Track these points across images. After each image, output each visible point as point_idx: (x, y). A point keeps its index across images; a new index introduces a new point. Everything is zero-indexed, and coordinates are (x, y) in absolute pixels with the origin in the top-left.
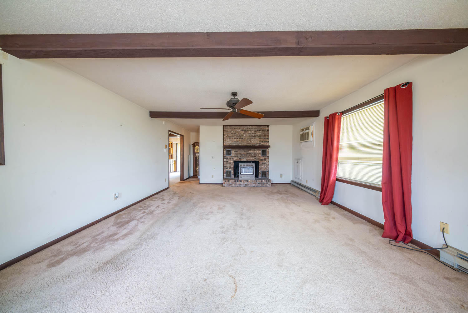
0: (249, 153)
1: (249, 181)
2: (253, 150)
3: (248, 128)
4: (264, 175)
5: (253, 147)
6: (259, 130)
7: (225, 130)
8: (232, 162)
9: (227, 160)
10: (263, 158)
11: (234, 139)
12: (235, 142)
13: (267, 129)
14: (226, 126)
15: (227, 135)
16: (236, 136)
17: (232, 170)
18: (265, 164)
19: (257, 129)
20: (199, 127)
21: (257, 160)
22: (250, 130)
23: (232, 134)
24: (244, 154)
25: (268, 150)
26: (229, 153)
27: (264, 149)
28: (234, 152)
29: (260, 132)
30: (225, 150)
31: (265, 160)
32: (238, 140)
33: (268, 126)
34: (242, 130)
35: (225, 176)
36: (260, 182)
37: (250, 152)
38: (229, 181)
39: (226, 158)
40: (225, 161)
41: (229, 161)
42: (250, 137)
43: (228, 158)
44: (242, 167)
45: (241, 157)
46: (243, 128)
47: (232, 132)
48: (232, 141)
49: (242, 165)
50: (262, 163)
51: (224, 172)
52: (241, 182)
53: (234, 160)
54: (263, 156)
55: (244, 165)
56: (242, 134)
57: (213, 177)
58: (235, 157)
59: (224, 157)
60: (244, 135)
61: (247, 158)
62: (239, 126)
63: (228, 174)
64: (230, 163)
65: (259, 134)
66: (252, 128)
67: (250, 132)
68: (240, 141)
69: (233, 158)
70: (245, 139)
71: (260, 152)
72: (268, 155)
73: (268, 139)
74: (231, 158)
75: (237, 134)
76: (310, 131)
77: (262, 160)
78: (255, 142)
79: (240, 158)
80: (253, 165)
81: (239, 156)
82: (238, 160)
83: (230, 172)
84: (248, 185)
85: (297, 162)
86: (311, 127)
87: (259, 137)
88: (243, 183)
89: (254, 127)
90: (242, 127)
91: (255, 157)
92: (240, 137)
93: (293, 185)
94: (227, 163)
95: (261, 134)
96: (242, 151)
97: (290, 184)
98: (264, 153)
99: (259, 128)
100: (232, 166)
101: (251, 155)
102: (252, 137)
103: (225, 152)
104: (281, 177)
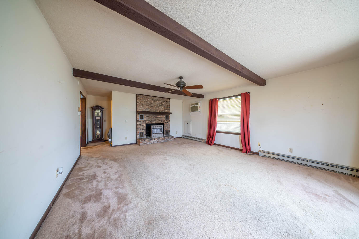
0: (157, 118)
1: (160, 138)
2: (160, 115)
3: (156, 99)
4: (167, 133)
5: (161, 113)
6: (164, 101)
7: (138, 98)
8: (144, 125)
9: (140, 123)
10: (166, 122)
11: (146, 106)
12: (147, 108)
13: (169, 101)
14: (139, 95)
15: (141, 103)
16: (147, 104)
17: (144, 131)
18: (168, 126)
19: (163, 100)
20: (112, 92)
21: (163, 123)
22: (158, 101)
23: (144, 102)
24: (153, 118)
25: (169, 116)
26: (142, 117)
27: (167, 115)
28: (146, 116)
29: (165, 102)
30: (139, 115)
31: (168, 123)
32: (149, 107)
33: (169, 99)
34: (152, 100)
35: (138, 137)
36: (167, 138)
37: (158, 116)
38: (145, 140)
39: (139, 122)
40: (138, 124)
41: (142, 124)
42: (158, 105)
43: (141, 122)
44: (154, 128)
45: (151, 120)
46: (153, 99)
47: (145, 100)
48: (145, 108)
49: (153, 127)
50: (166, 125)
51: (138, 133)
52: (154, 140)
53: (146, 123)
54: (166, 120)
55: (155, 127)
56: (152, 103)
57: (126, 138)
58: (147, 120)
59: (137, 121)
60: (154, 104)
61: (156, 122)
62: (150, 97)
63: (141, 135)
64: (143, 126)
65: (164, 104)
66: (159, 99)
67: (158, 102)
68: (151, 108)
69: (145, 122)
70: (154, 106)
71: (165, 117)
72: (169, 119)
73: (169, 108)
74: (143, 122)
75: (148, 102)
76: (199, 105)
77: (166, 123)
78: (161, 109)
79: (151, 122)
80: (162, 127)
81: (150, 120)
82: (149, 123)
83: (143, 133)
84: (159, 141)
85: (188, 124)
86: (199, 104)
87: (164, 106)
88: (155, 140)
89: (161, 98)
90: (152, 97)
91: (162, 120)
92: (151, 105)
93: (184, 138)
94: (140, 126)
95: (165, 104)
96: (152, 116)
97: (181, 137)
98: (167, 118)
99: (164, 100)
100: (145, 128)
101: (159, 119)
102: (159, 106)
103: (139, 116)
104: (177, 133)
